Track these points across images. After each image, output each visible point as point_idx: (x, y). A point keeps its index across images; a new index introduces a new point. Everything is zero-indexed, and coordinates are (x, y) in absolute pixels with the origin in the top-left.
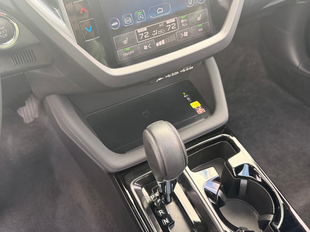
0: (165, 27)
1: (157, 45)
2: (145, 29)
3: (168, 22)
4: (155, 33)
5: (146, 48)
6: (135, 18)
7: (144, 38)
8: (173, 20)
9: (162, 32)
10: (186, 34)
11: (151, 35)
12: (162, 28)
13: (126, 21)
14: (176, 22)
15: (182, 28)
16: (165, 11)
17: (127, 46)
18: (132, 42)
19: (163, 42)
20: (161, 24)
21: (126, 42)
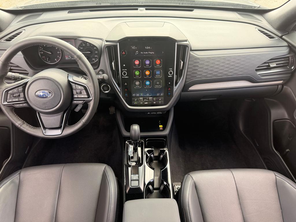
0: (148, 99)
1: (145, 103)
2: (142, 98)
3: (150, 98)
4: (145, 100)
5: (141, 103)
6: (140, 95)
7: (141, 100)
9: (147, 100)
10: (155, 103)
11: (143, 100)
12: (147, 99)
13: (137, 95)
14: (152, 99)
15: (154, 101)
16: (150, 95)
17: (136, 101)
18: (137, 100)
19: (147, 103)
20: (147, 98)
21: (136, 100)
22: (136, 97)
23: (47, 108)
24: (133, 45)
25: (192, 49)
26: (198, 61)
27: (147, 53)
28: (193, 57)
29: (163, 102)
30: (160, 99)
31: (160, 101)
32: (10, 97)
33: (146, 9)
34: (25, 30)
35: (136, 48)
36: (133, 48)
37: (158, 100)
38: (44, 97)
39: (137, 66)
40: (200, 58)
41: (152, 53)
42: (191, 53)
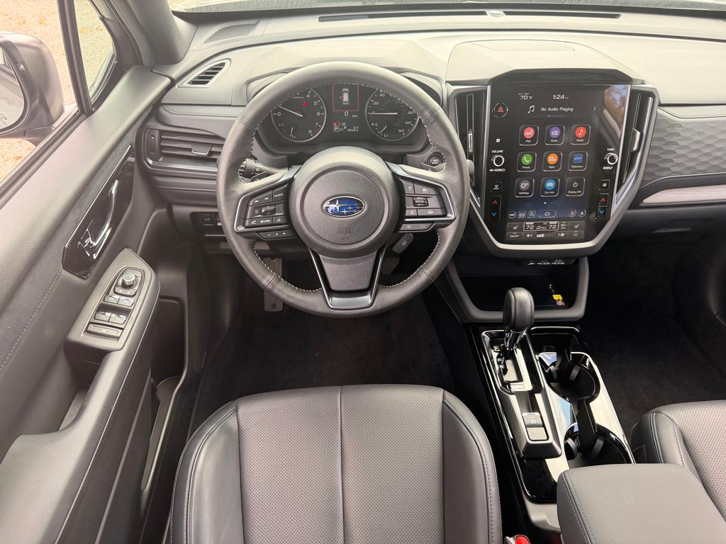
0: (547, 226)
1: (538, 236)
2: (532, 223)
3: (551, 223)
4: (539, 228)
5: (528, 236)
6: (527, 214)
7: (529, 229)
8: (556, 223)
9: (544, 229)
10: (563, 235)
11: (535, 228)
12: (545, 226)
13: (520, 215)
14: (557, 224)
15: (560, 230)
16: (552, 215)
17: (515, 231)
18: (520, 229)
19: (543, 235)
20: (545, 223)
21: (515, 228)
22: (517, 220)
23: (347, 241)
24: (524, 92)
25: (662, 102)
26: (677, 130)
27: (555, 109)
28: (666, 120)
29: (583, 232)
30: (576, 227)
31: (576, 229)
32: (253, 214)
33: (507, 13)
34: (229, 59)
35: (530, 98)
36: (525, 97)
37: (572, 228)
38: (343, 214)
39: (529, 141)
40: (683, 123)
41: (568, 109)
42: (660, 111)
